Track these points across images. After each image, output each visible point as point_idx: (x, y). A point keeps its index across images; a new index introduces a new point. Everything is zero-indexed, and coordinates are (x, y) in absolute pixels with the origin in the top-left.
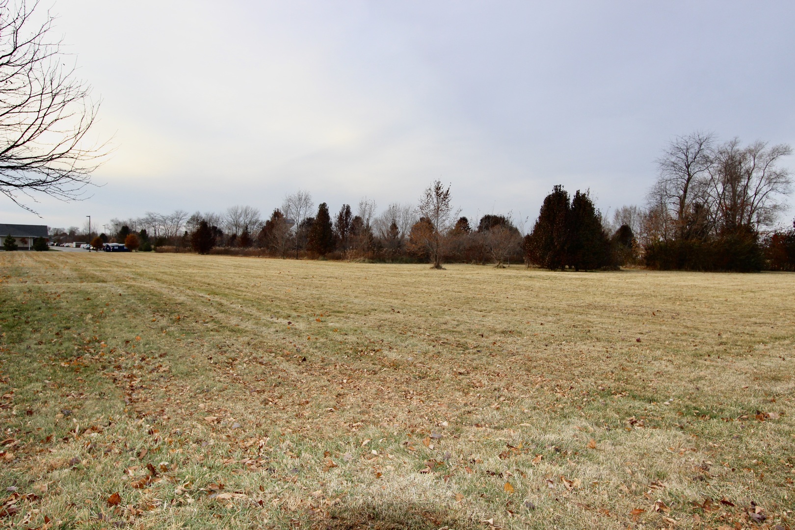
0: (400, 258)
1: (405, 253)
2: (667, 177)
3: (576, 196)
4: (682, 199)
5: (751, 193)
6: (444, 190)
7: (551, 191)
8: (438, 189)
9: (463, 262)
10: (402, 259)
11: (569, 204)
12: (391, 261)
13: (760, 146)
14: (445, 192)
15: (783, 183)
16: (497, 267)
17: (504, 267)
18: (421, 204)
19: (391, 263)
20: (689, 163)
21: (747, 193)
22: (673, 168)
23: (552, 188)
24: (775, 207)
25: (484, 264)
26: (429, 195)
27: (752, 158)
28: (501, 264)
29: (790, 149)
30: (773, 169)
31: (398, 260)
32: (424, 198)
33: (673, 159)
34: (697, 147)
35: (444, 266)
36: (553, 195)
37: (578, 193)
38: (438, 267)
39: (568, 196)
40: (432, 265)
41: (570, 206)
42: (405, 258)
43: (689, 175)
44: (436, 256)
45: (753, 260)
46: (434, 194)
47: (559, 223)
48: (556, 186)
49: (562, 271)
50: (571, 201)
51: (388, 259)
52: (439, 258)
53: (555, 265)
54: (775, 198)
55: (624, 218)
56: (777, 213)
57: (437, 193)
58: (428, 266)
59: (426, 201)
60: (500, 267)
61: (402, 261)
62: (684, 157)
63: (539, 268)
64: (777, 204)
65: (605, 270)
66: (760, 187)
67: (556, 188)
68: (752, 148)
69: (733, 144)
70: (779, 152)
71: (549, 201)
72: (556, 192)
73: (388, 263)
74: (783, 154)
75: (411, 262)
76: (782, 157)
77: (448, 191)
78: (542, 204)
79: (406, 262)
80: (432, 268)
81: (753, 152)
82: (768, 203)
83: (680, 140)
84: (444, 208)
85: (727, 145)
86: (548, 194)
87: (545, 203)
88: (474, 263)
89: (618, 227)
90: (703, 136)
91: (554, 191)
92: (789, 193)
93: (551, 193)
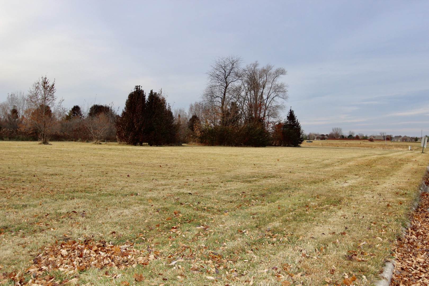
0: (17, 136)
1: (21, 133)
2: (214, 84)
3: (151, 94)
4: (224, 99)
5: (265, 97)
6: (50, 84)
7: (133, 90)
8: (45, 83)
9: (72, 140)
10: (19, 137)
11: (145, 98)
12: (8, 139)
13: (269, 68)
14: (50, 86)
15: (282, 92)
16: (95, 143)
17: (100, 144)
18: (31, 94)
19: (8, 140)
20: (226, 76)
21: (263, 97)
22: (216, 78)
23: (134, 87)
24: (277, 107)
25: (87, 142)
26: (37, 88)
27: (265, 75)
28: (98, 141)
29: (286, 71)
30: (277, 83)
31: (15, 138)
32: (33, 89)
33: (218, 72)
34: (231, 65)
35: (50, 143)
36: (135, 92)
37: (152, 92)
38: (45, 143)
39: (144, 93)
40: (40, 142)
41: (146, 100)
42: (21, 136)
43: (226, 83)
44: (44, 135)
45: (261, 139)
46: (41, 87)
47: (138, 112)
48: (137, 86)
49: (140, 146)
50: (147, 97)
51: (6, 137)
52: (46, 136)
53: (135, 142)
54: (279, 101)
55: (196, 110)
56: (279, 110)
57: (44, 87)
58: (38, 142)
59: (35, 92)
60: (98, 144)
61: (18, 139)
62: (224, 72)
63: (127, 144)
64: (279, 105)
65: (171, 145)
66: (270, 94)
67: (137, 87)
68: (265, 68)
69: (255, 65)
70: (280, 72)
71: (132, 96)
72: (137, 91)
73: (6, 140)
74: (282, 73)
75: (27, 140)
76: (281, 76)
77: (53, 85)
78: (127, 98)
79: (23, 140)
80: (40, 144)
81: (265, 72)
82: (274, 104)
83: (221, 60)
84: (50, 98)
85: (252, 66)
86: (131, 92)
87: (129, 97)
88: (80, 141)
89: (191, 117)
90: (235, 59)
91: (135, 90)
92: (286, 98)
93: (133, 91)
